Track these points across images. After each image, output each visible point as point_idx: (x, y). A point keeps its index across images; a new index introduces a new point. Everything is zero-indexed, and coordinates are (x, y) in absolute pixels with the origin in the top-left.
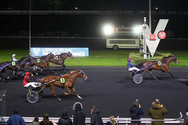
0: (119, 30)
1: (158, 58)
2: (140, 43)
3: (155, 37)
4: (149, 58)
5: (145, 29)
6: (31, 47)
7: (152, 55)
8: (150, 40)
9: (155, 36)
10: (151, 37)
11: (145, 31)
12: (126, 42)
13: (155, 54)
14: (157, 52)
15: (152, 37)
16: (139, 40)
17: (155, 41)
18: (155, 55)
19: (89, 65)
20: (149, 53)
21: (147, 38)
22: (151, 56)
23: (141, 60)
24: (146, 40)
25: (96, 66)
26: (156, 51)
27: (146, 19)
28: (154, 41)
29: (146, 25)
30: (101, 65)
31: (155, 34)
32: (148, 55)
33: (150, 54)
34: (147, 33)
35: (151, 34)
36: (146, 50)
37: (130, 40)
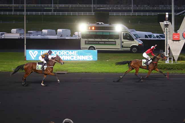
0: (96, 28)
1: (183, 63)
2: (121, 44)
3: (179, 37)
4: (172, 63)
5: (167, 27)
6: (26, 49)
7: (176, 59)
8: (173, 41)
9: (179, 35)
10: (174, 37)
11: (167, 29)
12: (105, 43)
13: (179, 57)
14: (182, 55)
15: (176, 37)
16: (120, 40)
17: (180, 41)
18: (179, 59)
19: (98, 71)
20: (171, 56)
21: (170, 38)
22: (174, 60)
23: (162, 65)
24: (168, 40)
25: (107, 73)
26: (180, 55)
27: (169, 15)
28: (178, 42)
29: (168, 22)
30: (112, 72)
31: (179, 34)
32: (170, 59)
33: (173, 58)
34: (169, 31)
35: (174, 33)
36: (168, 52)
37: (110, 40)
